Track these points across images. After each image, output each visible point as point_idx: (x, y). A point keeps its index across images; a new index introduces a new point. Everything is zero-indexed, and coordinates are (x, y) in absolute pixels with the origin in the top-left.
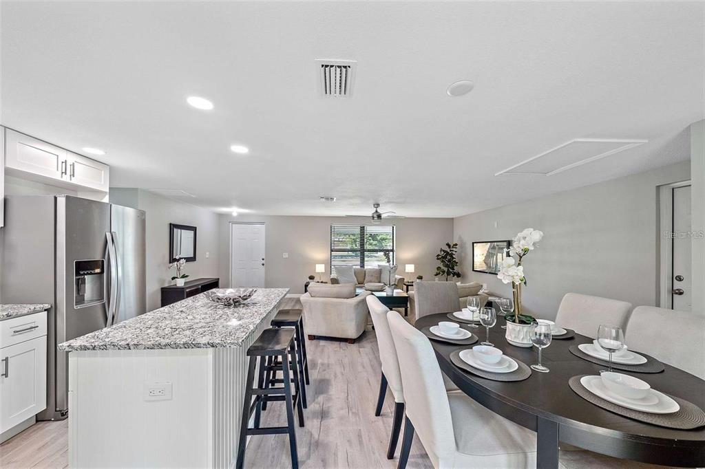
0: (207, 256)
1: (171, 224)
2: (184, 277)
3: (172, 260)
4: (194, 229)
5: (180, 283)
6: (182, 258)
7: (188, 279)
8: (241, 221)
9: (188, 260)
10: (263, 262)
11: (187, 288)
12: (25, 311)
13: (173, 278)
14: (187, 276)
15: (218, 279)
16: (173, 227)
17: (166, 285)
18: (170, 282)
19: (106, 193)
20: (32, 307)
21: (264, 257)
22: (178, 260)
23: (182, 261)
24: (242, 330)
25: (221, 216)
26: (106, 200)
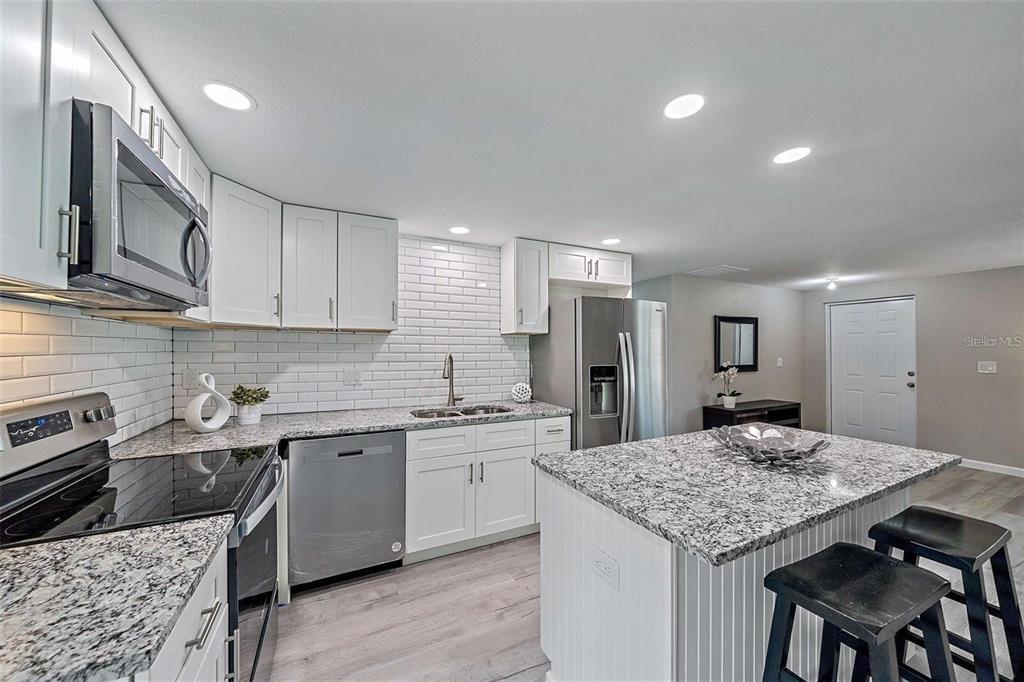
0: (780, 364)
1: (715, 317)
2: (733, 394)
3: (719, 368)
4: (754, 321)
5: (729, 403)
6: (732, 367)
7: (741, 399)
8: (847, 298)
9: (742, 369)
10: (913, 380)
11: (740, 412)
12: (554, 413)
13: (720, 395)
14: (739, 394)
15: (799, 404)
16: (719, 320)
17: (710, 404)
18: (717, 401)
19: (628, 286)
20: (560, 409)
21: (913, 370)
22: (726, 369)
23: (730, 371)
24: (740, 527)
25: (805, 293)
26: (629, 296)
